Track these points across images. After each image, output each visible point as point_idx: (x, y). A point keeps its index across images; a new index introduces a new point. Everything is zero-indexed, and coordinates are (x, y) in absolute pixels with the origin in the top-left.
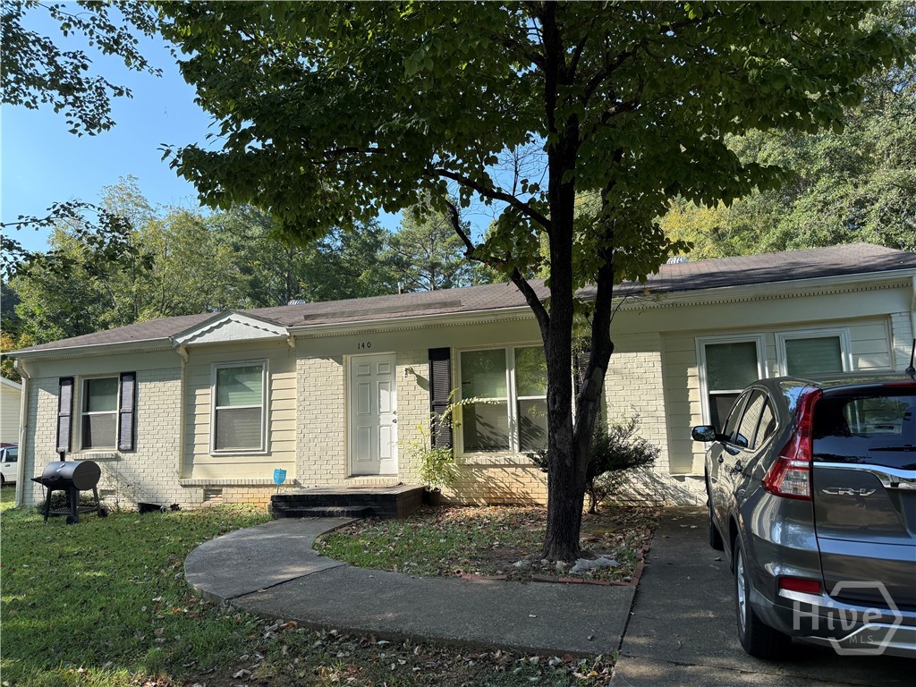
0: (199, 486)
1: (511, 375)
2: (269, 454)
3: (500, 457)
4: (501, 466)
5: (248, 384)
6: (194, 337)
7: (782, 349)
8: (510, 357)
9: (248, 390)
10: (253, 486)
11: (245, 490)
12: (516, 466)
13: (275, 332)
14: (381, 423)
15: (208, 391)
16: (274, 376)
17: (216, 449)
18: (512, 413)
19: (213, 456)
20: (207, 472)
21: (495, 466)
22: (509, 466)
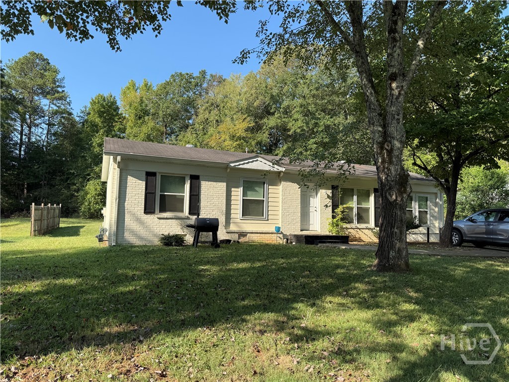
0: (236, 233)
1: (355, 198)
2: (268, 220)
3: (353, 225)
4: (353, 229)
5: (257, 189)
6: (240, 165)
7: (417, 198)
8: (355, 191)
9: (256, 191)
10: (263, 233)
11: (259, 235)
12: (358, 228)
13: (278, 169)
14: (310, 211)
15: (239, 189)
16: (270, 187)
17: (243, 216)
18: (355, 211)
19: (241, 220)
20: (239, 227)
21: (352, 228)
22: (356, 228)
